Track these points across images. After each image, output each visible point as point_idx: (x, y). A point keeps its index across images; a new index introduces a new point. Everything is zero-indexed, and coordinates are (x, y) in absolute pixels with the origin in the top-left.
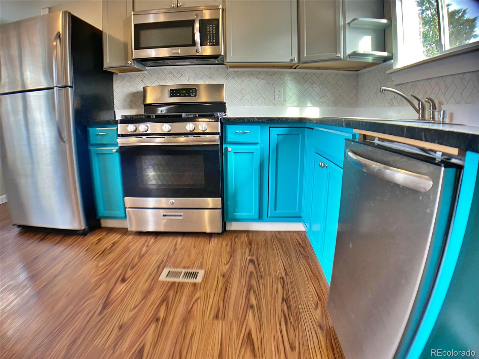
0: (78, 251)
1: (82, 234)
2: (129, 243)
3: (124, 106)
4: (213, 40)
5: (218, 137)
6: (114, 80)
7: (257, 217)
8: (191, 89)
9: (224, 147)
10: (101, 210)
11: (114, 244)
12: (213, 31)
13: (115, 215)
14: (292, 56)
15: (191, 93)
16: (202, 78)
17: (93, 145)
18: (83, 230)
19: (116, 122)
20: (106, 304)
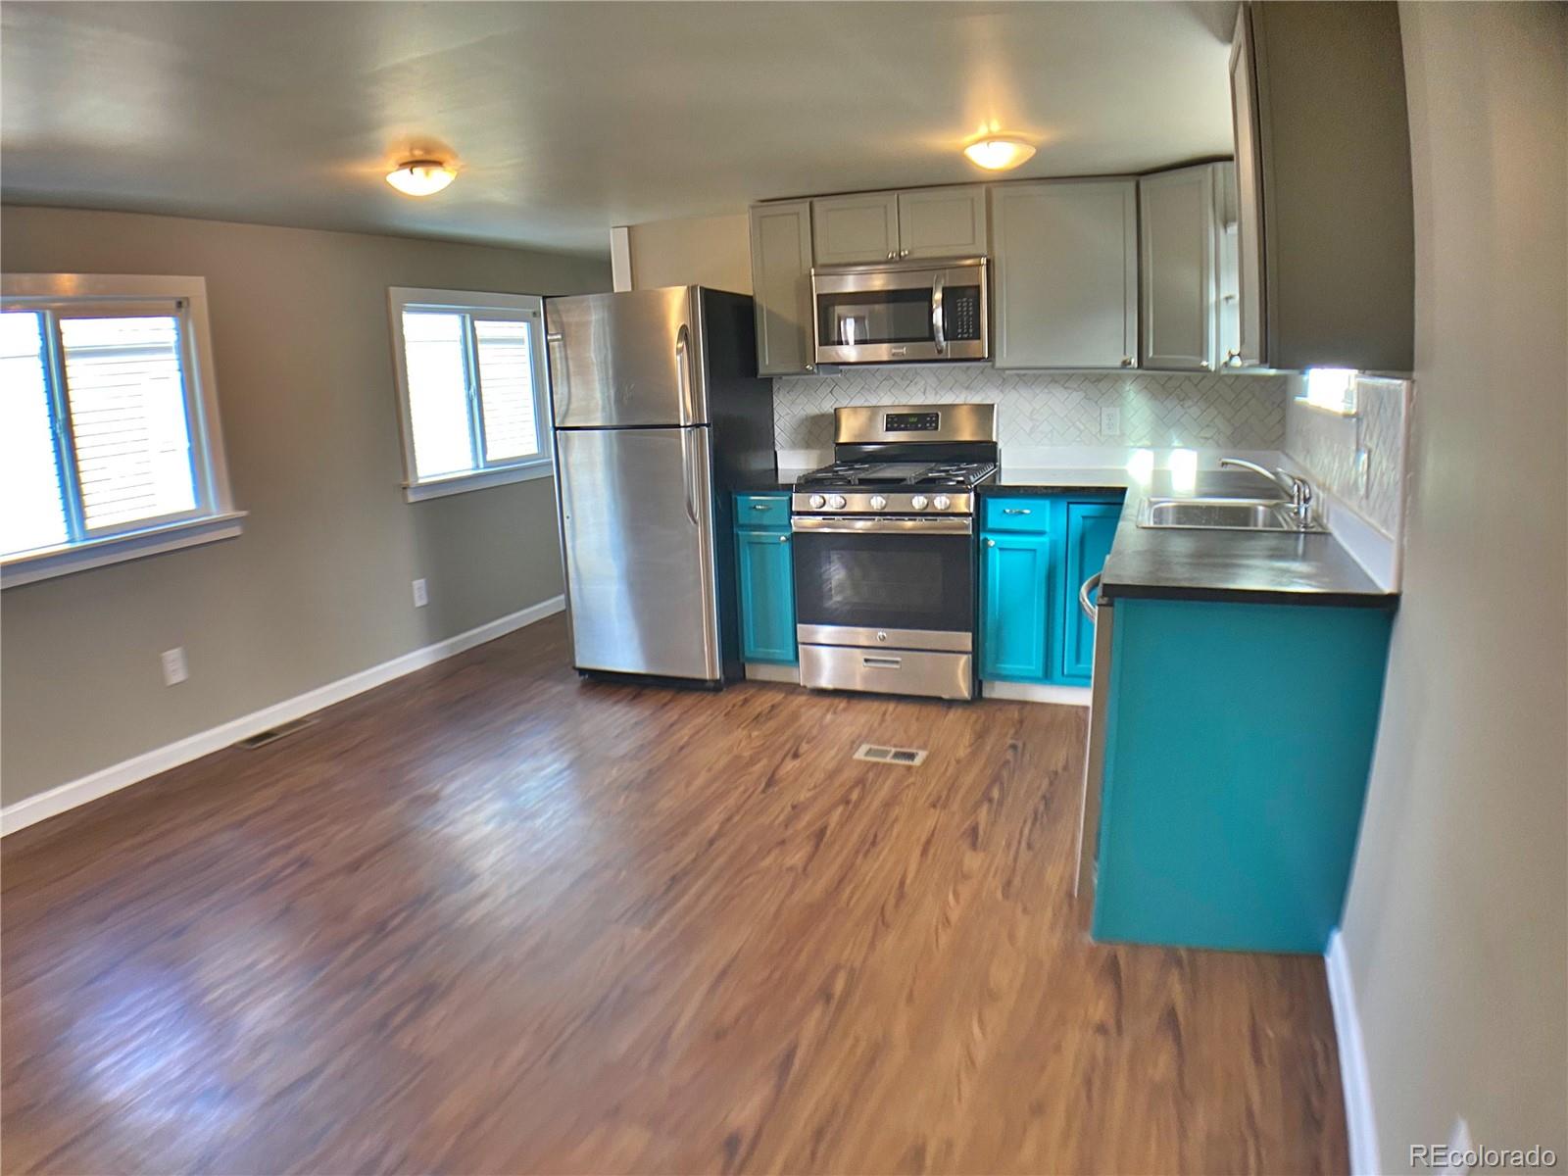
0: (712, 715)
1: (715, 687)
2: (800, 707)
3: (793, 442)
4: (968, 329)
5: (968, 521)
6: (775, 389)
7: (1040, 674)
8: (927, 415)
9: (981, 538)
10: (750, 648)
11: (773, 707)
12: (968, 311)
13: (777, 657)
14: (1125, 355)
15: (928, 422)
17: (743, 527)
18: (716, 681)
19: (788, 488)
20: (770, 783)
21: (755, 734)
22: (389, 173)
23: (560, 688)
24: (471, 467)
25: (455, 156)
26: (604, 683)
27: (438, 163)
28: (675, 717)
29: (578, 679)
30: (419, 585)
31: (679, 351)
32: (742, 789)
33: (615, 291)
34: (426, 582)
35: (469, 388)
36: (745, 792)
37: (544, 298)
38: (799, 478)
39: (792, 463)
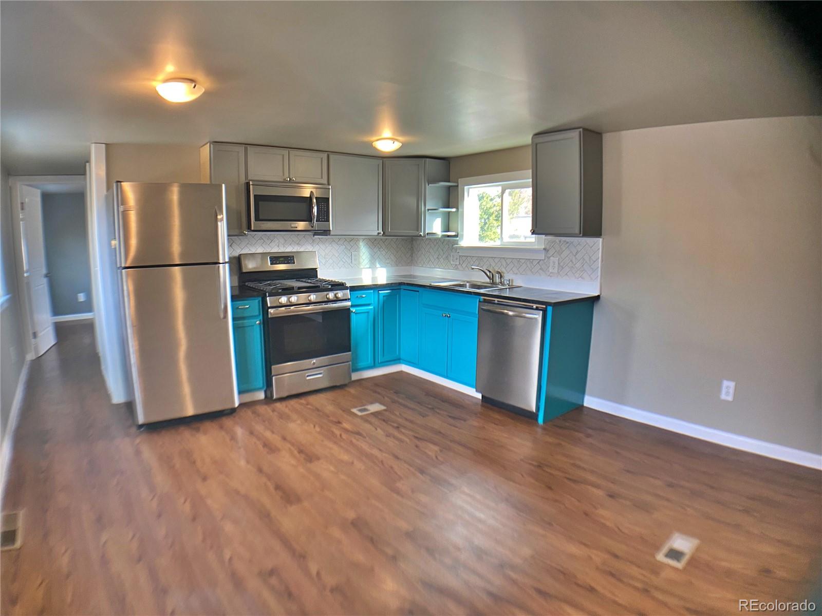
1: (231, 412)
4: (324, 217)
7: (372, 364)
8: (289, 257)
12: (324, 209)
13: (254, 387)
14: (378, 230)
15: (289, 260)
16: (290, 244)
26: (159, 429)
31: (220, 221)
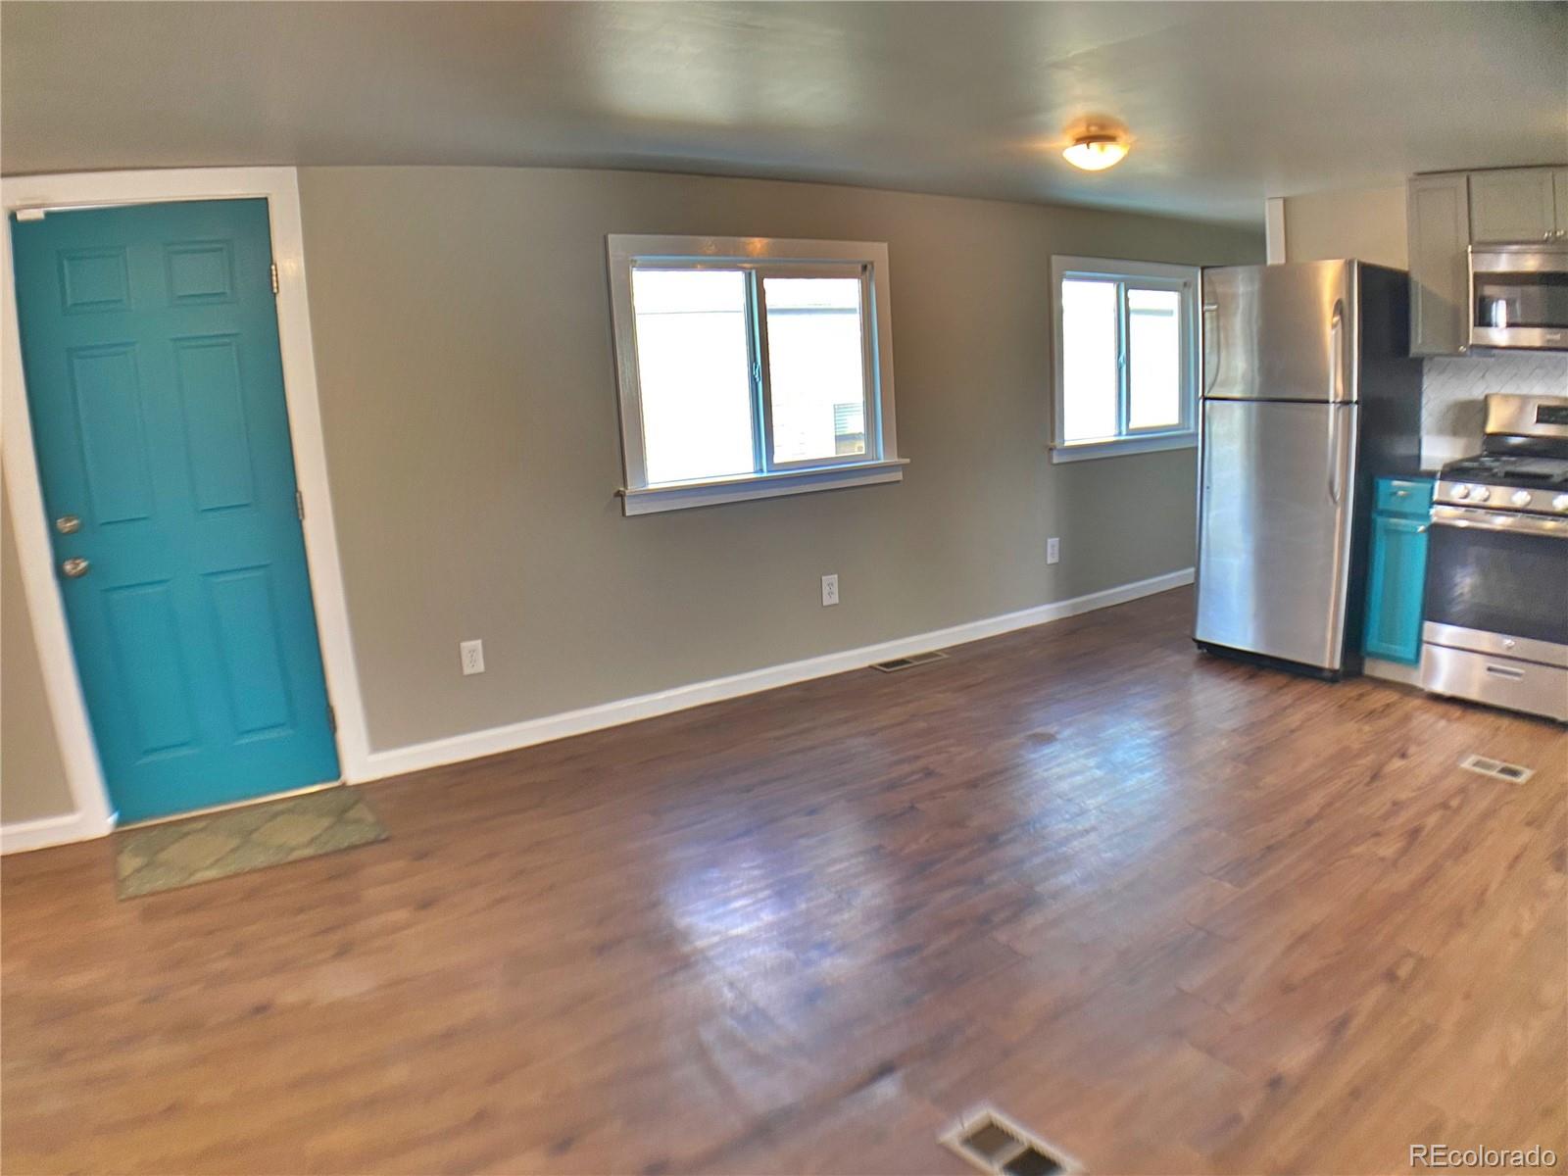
0: (1326, 705)
1: (1332, 678)
2: (1413, 710)
3: (1440, 429)
6: (1425, 370)
10: (1373, 642)
11: (1388, 705)
13: (1398, 654)
17: (1382, 513)
18: (1334, 672)
19: (1431, 476)
20: (1375, 777)
21: (1367, 728)
22: (1067, 147)
23: (1178, 658)
24: (1114, 433)
25: (1126, 131)
26: (1220, 658)
27: (1111, 139)
28: (1289, 702)
29: (1196, 651)
30: (1053, 542)
31: (1334, 326)
32: (1348, 778)
33: (1270, 262)
34: (1060, 541)
35: (1119, 357)
36: (1350, 782)
37: (1203, 269)
38: (1445, 466)
39: (1437, 450)
